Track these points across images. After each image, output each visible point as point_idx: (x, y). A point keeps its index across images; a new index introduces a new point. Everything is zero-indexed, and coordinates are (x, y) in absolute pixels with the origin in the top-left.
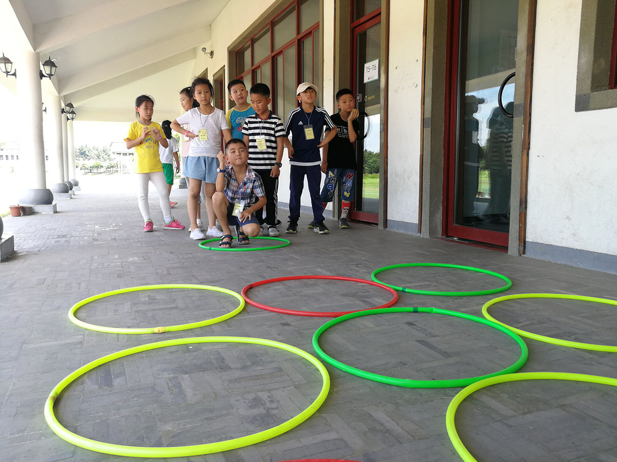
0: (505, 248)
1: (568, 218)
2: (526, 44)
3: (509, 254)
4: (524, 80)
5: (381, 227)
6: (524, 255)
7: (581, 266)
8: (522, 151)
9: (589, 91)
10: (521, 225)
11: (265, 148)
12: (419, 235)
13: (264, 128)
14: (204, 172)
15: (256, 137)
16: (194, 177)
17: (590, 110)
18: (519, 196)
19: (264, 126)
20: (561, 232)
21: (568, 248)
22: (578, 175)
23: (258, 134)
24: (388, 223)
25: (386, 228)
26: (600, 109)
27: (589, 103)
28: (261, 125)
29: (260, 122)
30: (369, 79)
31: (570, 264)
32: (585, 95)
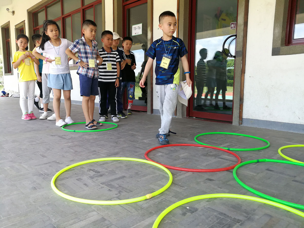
0: (231, 122)
1: (267, 106)
2: (243, 21)
3: (233, 124)
4: (242, 39)
5: (149, 113)
6: (242, 125)
7: (274, 129)
8: (241, 74)
9: (280, 46)
10: (240, 110)
11: (111, 69)
12: (175, 116)
13: (110, 57)
14: (63, 84)
15: (106, 63)
16: (56, 88)
17: (280, 55)
18: (239, 96)
19: (110, 56)
20: (263, 113)
21: (267, 121)
22: (273, 86)
23: (107, 61)
24: (154, 111)
25: (153, 113)
26: (285, 55)
27: (279, 52)
28: (109, 55)
29: (107, 54)
30: (135, 34)
31: (268, 128)
32: (277, 48)
